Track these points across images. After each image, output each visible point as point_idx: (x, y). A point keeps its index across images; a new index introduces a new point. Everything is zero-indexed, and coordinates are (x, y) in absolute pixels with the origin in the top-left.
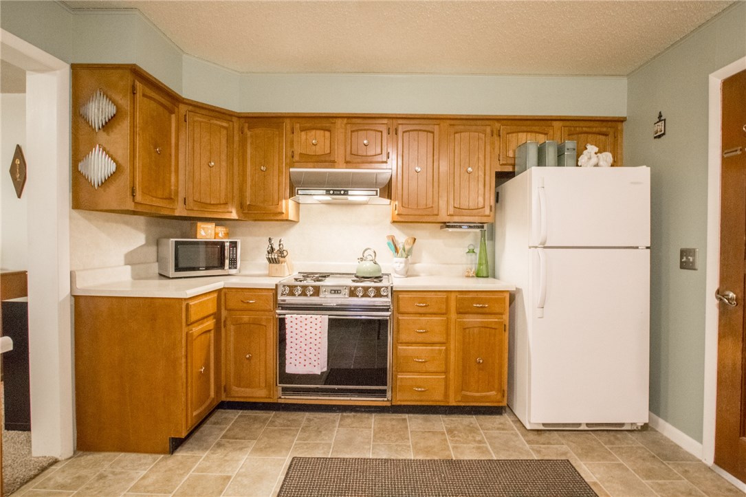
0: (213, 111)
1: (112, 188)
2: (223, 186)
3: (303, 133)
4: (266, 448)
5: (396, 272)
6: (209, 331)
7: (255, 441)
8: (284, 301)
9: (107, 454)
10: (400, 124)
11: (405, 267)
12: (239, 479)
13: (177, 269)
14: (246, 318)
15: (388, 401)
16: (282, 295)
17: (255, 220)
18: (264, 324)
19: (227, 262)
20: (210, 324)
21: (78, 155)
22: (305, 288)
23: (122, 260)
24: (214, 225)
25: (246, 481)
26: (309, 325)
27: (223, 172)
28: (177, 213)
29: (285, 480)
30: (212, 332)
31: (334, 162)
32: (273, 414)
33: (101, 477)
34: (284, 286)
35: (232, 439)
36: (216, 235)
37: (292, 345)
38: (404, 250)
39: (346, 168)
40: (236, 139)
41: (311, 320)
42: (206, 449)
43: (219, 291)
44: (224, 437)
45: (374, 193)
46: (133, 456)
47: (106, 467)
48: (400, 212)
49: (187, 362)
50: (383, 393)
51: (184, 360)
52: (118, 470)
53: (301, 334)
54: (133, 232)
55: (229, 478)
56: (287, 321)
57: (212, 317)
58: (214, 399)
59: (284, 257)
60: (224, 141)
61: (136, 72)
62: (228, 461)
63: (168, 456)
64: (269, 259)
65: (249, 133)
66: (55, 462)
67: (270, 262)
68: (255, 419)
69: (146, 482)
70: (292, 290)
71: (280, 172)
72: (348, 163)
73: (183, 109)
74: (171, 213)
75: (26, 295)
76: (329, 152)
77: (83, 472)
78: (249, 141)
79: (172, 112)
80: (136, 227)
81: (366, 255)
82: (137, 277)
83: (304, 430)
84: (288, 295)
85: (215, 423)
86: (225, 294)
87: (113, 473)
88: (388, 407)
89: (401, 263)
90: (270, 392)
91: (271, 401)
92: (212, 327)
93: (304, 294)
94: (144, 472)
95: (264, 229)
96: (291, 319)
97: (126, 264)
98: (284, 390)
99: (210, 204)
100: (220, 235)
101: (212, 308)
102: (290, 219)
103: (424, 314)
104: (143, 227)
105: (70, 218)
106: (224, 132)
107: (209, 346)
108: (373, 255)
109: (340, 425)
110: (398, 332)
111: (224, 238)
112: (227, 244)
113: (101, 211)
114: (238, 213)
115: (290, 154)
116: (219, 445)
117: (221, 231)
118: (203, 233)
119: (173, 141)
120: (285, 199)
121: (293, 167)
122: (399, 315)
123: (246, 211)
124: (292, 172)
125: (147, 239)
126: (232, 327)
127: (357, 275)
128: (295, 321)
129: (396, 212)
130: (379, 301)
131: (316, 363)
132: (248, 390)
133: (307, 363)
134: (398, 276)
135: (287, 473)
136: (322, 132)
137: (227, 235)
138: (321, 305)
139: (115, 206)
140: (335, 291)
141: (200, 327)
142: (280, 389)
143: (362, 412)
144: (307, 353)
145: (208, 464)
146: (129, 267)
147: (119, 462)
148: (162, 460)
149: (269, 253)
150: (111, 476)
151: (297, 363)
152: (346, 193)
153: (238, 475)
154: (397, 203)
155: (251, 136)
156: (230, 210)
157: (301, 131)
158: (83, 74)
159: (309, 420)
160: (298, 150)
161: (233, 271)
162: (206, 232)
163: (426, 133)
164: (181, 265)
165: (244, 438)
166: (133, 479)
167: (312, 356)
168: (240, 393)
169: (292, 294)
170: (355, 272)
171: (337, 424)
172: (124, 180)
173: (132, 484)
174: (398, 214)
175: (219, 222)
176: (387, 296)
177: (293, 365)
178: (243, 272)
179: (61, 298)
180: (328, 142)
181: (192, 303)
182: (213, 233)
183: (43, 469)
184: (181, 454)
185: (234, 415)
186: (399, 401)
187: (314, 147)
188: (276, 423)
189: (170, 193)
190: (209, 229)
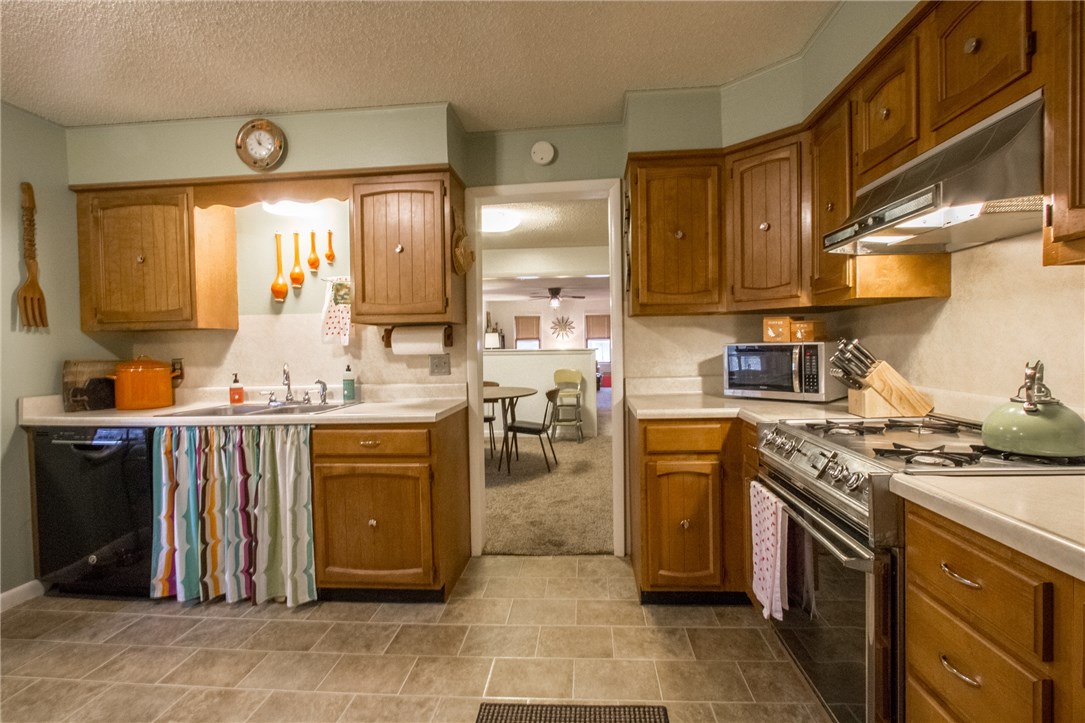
3: (873, 105)
6: (706, 475)
7: (693, 659)
12: (608, 664)
13: (731, 384)
16: (766, 444)
19: (797, 380)
20: (702, 464)
23: (694, 369)
24: (787, 320)
28: (723, 309)
30: (711, 477)
31: (913, 141)
33: (597, 580)
36: (792, 336)
40: (807, 168)
46: (631, 585)
52: (608, 585)
54: (716, 335)
56: (751, 492)
58: (712, 576)
60: (786, 183)
62: (641, 646)
63: (640, 603)
65: (816, 151)
73: (729, 161)
74: (712, 310)
77: (602, 570)
79: (705, 176)
80: (720, 331)
82: (711, 392)
87: (604, 584)
92: (706, 470)
94: (606, 600)
97: (699, 374)
99: (766, 289)
100: (799, 335)
101: (706, 443)
106: (787, 164)
112: (796, 351)
114: (809, 298)
117: (799, 329)
118: (771, 333)
121: (861, 186)
123: (815, 290)
129: (1053, 231)
141: (679, 463)
145: (631, 633)
150: (598, 585)
152: (878, 221)
154: (1052, 200)
156: (796, 292)
160: (864, 143)
162: (777, 332)
164: (735, 382)
166: (596, 597)
180: (905, 97)
181: (651, 427)
182: (787, 333)
187: (887, 124)
189: (707, 284)
190: (780, 326)
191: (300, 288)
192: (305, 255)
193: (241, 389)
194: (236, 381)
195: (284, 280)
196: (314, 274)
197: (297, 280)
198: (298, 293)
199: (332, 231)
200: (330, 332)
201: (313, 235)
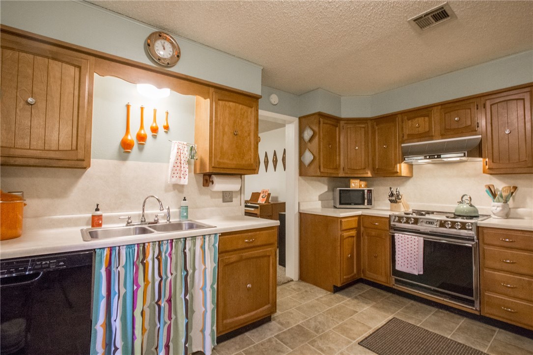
0: (357, 120)
1: (312, 167)
2: (363, 159)
3: (410, 122)
4: (380, 308)
5: (494, 214)
6: (353, 237)
7: (375, 303)
8: (395, 225)
9: (309, 284)
10: (486, 100)
11: (502, 210)
12: (362, 314)
13: (341, 203)
14: (373, 233)
15: (476, 310)
16: (394, 221)
17: (384, 177)
18: (383, 237)
19: (366, 201)
20: (353, 233)
21: (301, 154)
22: (408, 219)
23: (317, 198)
24: (359, 180)
25: (364, 317)
26: (410, 242)
27: (363, 152)
28: (340, 176)
29: (385, 324)
30: (355, 237)
31: (432, 136)
32: (390, 294)
33: (306, 291)
34: (395, 216)
35: (364, 298)
36: (360, 186)
37: (399, 253)
38: (501, 196)
39: (442, 139)
40: (370, 132)
41: (411, 239)
42: (350, 297)
43: (359, 216)
44: (360, 295)
45: (463, 155)
46: (319, 288)
47: (308, 289)
48: (491, 167)
49: (341, 249)
50: (472, 303)
51: (339, 248)
52: (312, 291)
53: (405, 247)
54: (323, 185)
55: (357, 312)
56: (395, 237)
57: (355, 229)
58: (355, 275)
59: (400, 199)
60: (363, 135)
61: (321, 115)
62: (358, 305)
63: (332, 293)
64: (390, 200)
65: (377, 128)
66: (292, 281)
67: (391, 202)
68: (379, 294)
69: (322, 299)
70: (400, 219)
71: (396, 147)
72: (443, 136)
73: (342, 123)
74: (337, 176)
75: (285, 212)
76: (428, 130)
77: (301, 288)
78: (377, 133)
79: (337, 126)
80: (324, 183)
81: (464, 199)
82: (324, 207)
83: (407, 308)
84: (397, 222)
85: (356, 288)
86: (363, 218)
87: (311, 292)
88: (478, 315)
89: (498, 207)
90: (387, 279)
91: (388, 285)
92: (354, 235)
93: (407, 222)
94: (322, 296)
95: (389, 182)
96: (398, 236)
97: (319, 200)
98: (396, 280)
99: (356, 170)
100: (363, 186)
101: (355, 225)
102: (402, 175)
103: (511, 248)
104: (326, 182)
105: (299, 180)
106: (363, 129)
107: (354, 244)
108: (469, 199)
109: (433, 314)
110: (484, 258)
111: (365, 187)
112: (366, 191)
113: (309, 176)
114: (371, 174)
115: (401, 135)
116: (356, 298)
117: (363, 184)
118: (353, 185)
119: (337, 140)
120: (399, 163)
121: (404, 143)
122: (485, 246)
123: (376, 172)
124: (404, 146)
125: (328, 189)
126: (366, 237)
127: (456, 214)
128: (401, 238)
129: (487, 167)
130: (464, 232)
131: (415, 267)
132: (375, 275)
133: (409, 266)
134: (496, 217)
135: (388, 322)
136: (423, 118)
137: (367, 186)
138: (419, 230)
139: (313, 174)
140: (429, 222)
141: (348, 233)
142: (394, 279)
143: (455, 313)
144: (409, 259)
145: (349, 303)
146: (320, 202)
147: (313, 289)
148: (330, 294)
149: (390, 196)
150: (310, 292)
151: (403, 264)
152: (439, 157)
153: (361, 313)
154: (487, 160)
155: (378, 129)
156: (367, 172)
157: (409, 120)
158: (303, 120)
159: (412, 305)
160: (407, 132)
161: (369, 206)
162: (355, 185)
163: (516, 101)
164: (342, 202)
165: (370, 299)
166: (317, 296)
167: (412, 262)
168: (371, 276)
169: (399, 221)
170: (454, 212)
171: (432, 313)
172: (316, 162)
173: (317, 298)
174: (489, 169)
175: (362, 179)
176: (471, 230)
177: (400, 265)
178: (375, 208)
179: (296, 213)
180: (427, 124)
181: (343, 220)
182: (359, 185)
183: (289, 282)
184: (337, 295)
185: (368, 288)
186: (486, 313)
187: (417, 129)
188: (391, 299)
189: (336, 166)
190: (356, 183)
191: (143, 144)
192: (148, 123)
193: (101, 216)
194: (97, 210)
195: (132, 137)
196: (155, 137)
197: (141, 138)
198: (141, 147)
199: (168, 111)
200: (175, 175)
201: (155, 111)
